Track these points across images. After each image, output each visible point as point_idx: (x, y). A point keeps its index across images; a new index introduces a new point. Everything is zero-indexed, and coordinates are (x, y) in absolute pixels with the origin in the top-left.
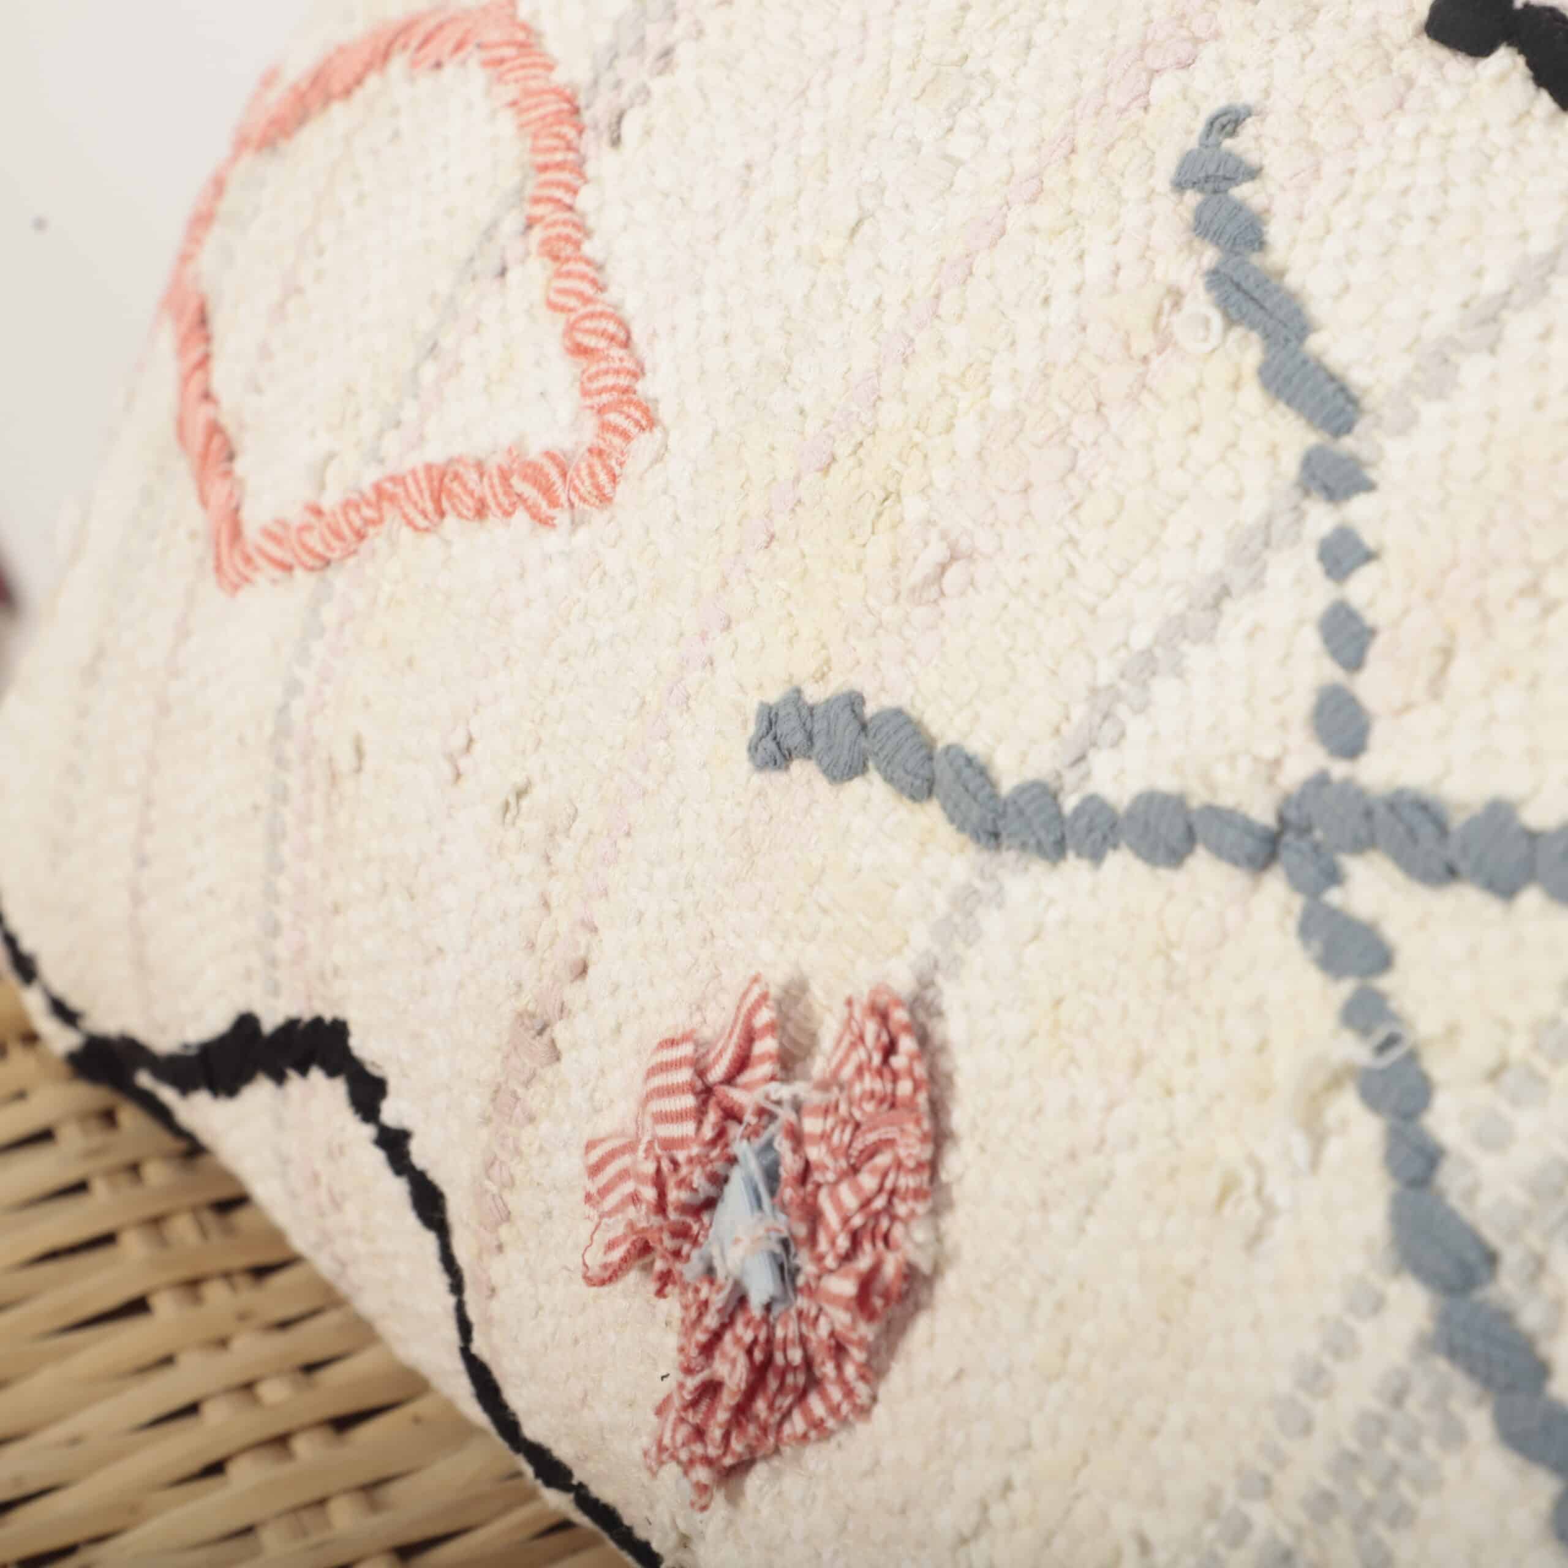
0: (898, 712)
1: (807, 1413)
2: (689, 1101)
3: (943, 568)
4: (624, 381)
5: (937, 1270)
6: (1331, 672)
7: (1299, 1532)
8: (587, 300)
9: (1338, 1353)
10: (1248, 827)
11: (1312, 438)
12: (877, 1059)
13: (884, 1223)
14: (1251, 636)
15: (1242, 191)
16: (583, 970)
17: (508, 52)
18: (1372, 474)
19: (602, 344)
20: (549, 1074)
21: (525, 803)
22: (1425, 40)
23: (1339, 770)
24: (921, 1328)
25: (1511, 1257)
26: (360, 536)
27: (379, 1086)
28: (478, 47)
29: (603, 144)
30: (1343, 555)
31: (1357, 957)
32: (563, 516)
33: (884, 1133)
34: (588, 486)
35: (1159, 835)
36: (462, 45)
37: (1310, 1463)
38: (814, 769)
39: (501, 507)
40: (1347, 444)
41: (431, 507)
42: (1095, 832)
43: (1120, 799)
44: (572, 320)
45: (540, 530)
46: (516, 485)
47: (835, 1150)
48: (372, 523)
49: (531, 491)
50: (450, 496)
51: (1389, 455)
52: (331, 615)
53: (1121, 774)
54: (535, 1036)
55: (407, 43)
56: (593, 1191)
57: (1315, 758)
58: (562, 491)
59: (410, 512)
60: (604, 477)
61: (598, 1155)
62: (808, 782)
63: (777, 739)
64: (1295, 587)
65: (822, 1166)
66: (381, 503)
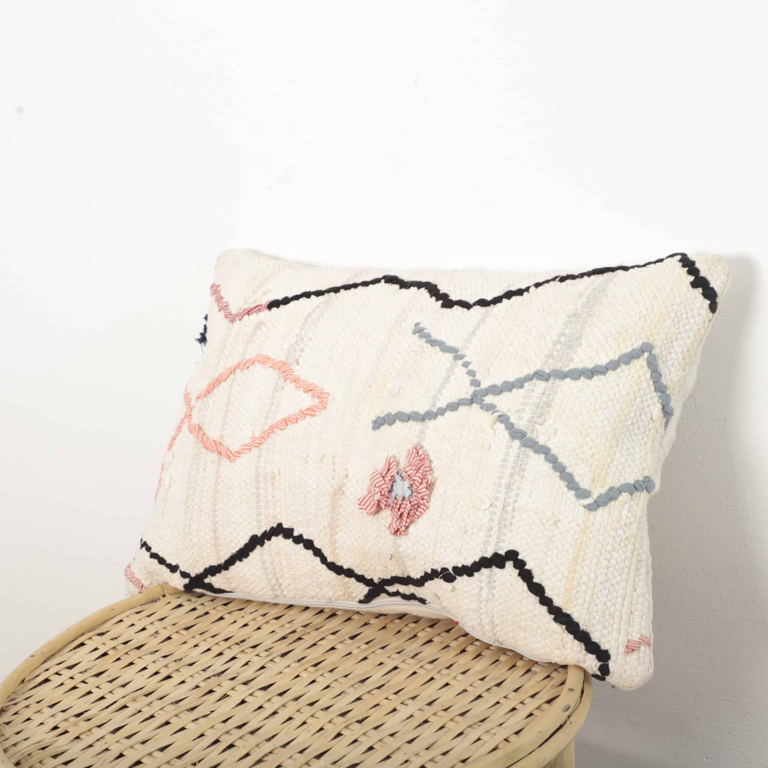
0: (399, 412)
1: (419, 511)
2: (381, 478)
3: (399, 390)
4: (321, 391)
5: (435, 482)
6: (471, 378)
7: (509, 480)
8: (306, 384)
9: (507, 456)
10: (468, 399)
11: (453, 355)
12: (416, 455)
13: (425, 476)
14: (456, 379)
15: (425, 331)
16: (347, 476)
17: (266, 360)
18: (465, 355)
19: (314, 388)
20: (343, 497)
21: (325, 458)
22: (442, 308)
23: (478, 389)
24: (435, 490)
25: (528, 432)
26: (268, 436)
27: (292, 530)
28: (257, 362)
29: (295, 364)
30: (466, 365)
31: (491, 408)
32: (317, 413)
33: (422, 464)
34: (321, 407)
35: (453, 407)
36: (253, 363)
37: (508, 471)
38: (386, 425)
39: (303, 417)
40: (459, 353)
41: (285, 425)
42: (441, 412)
43: (444, 406)
44: (305, 388)
45: (313, 418)
46: (305, 412)
47: (413, 470)
48: (271, 433)
49: (309, 412)
50: (289, 421)
51: (466, 352)
52: (264, 452)
53: (442, 403)
54: (339, 491)
55: (238, 368)
56: (361, 507)
57: (473, 389)
58: (316, 410)
59: (280, 427)
60: (324, 404)
61: (360, 500)
62: (385, 428)
63: (378, 424)
64: (460, 371)
65: (411, 474)
66: (272, 429)
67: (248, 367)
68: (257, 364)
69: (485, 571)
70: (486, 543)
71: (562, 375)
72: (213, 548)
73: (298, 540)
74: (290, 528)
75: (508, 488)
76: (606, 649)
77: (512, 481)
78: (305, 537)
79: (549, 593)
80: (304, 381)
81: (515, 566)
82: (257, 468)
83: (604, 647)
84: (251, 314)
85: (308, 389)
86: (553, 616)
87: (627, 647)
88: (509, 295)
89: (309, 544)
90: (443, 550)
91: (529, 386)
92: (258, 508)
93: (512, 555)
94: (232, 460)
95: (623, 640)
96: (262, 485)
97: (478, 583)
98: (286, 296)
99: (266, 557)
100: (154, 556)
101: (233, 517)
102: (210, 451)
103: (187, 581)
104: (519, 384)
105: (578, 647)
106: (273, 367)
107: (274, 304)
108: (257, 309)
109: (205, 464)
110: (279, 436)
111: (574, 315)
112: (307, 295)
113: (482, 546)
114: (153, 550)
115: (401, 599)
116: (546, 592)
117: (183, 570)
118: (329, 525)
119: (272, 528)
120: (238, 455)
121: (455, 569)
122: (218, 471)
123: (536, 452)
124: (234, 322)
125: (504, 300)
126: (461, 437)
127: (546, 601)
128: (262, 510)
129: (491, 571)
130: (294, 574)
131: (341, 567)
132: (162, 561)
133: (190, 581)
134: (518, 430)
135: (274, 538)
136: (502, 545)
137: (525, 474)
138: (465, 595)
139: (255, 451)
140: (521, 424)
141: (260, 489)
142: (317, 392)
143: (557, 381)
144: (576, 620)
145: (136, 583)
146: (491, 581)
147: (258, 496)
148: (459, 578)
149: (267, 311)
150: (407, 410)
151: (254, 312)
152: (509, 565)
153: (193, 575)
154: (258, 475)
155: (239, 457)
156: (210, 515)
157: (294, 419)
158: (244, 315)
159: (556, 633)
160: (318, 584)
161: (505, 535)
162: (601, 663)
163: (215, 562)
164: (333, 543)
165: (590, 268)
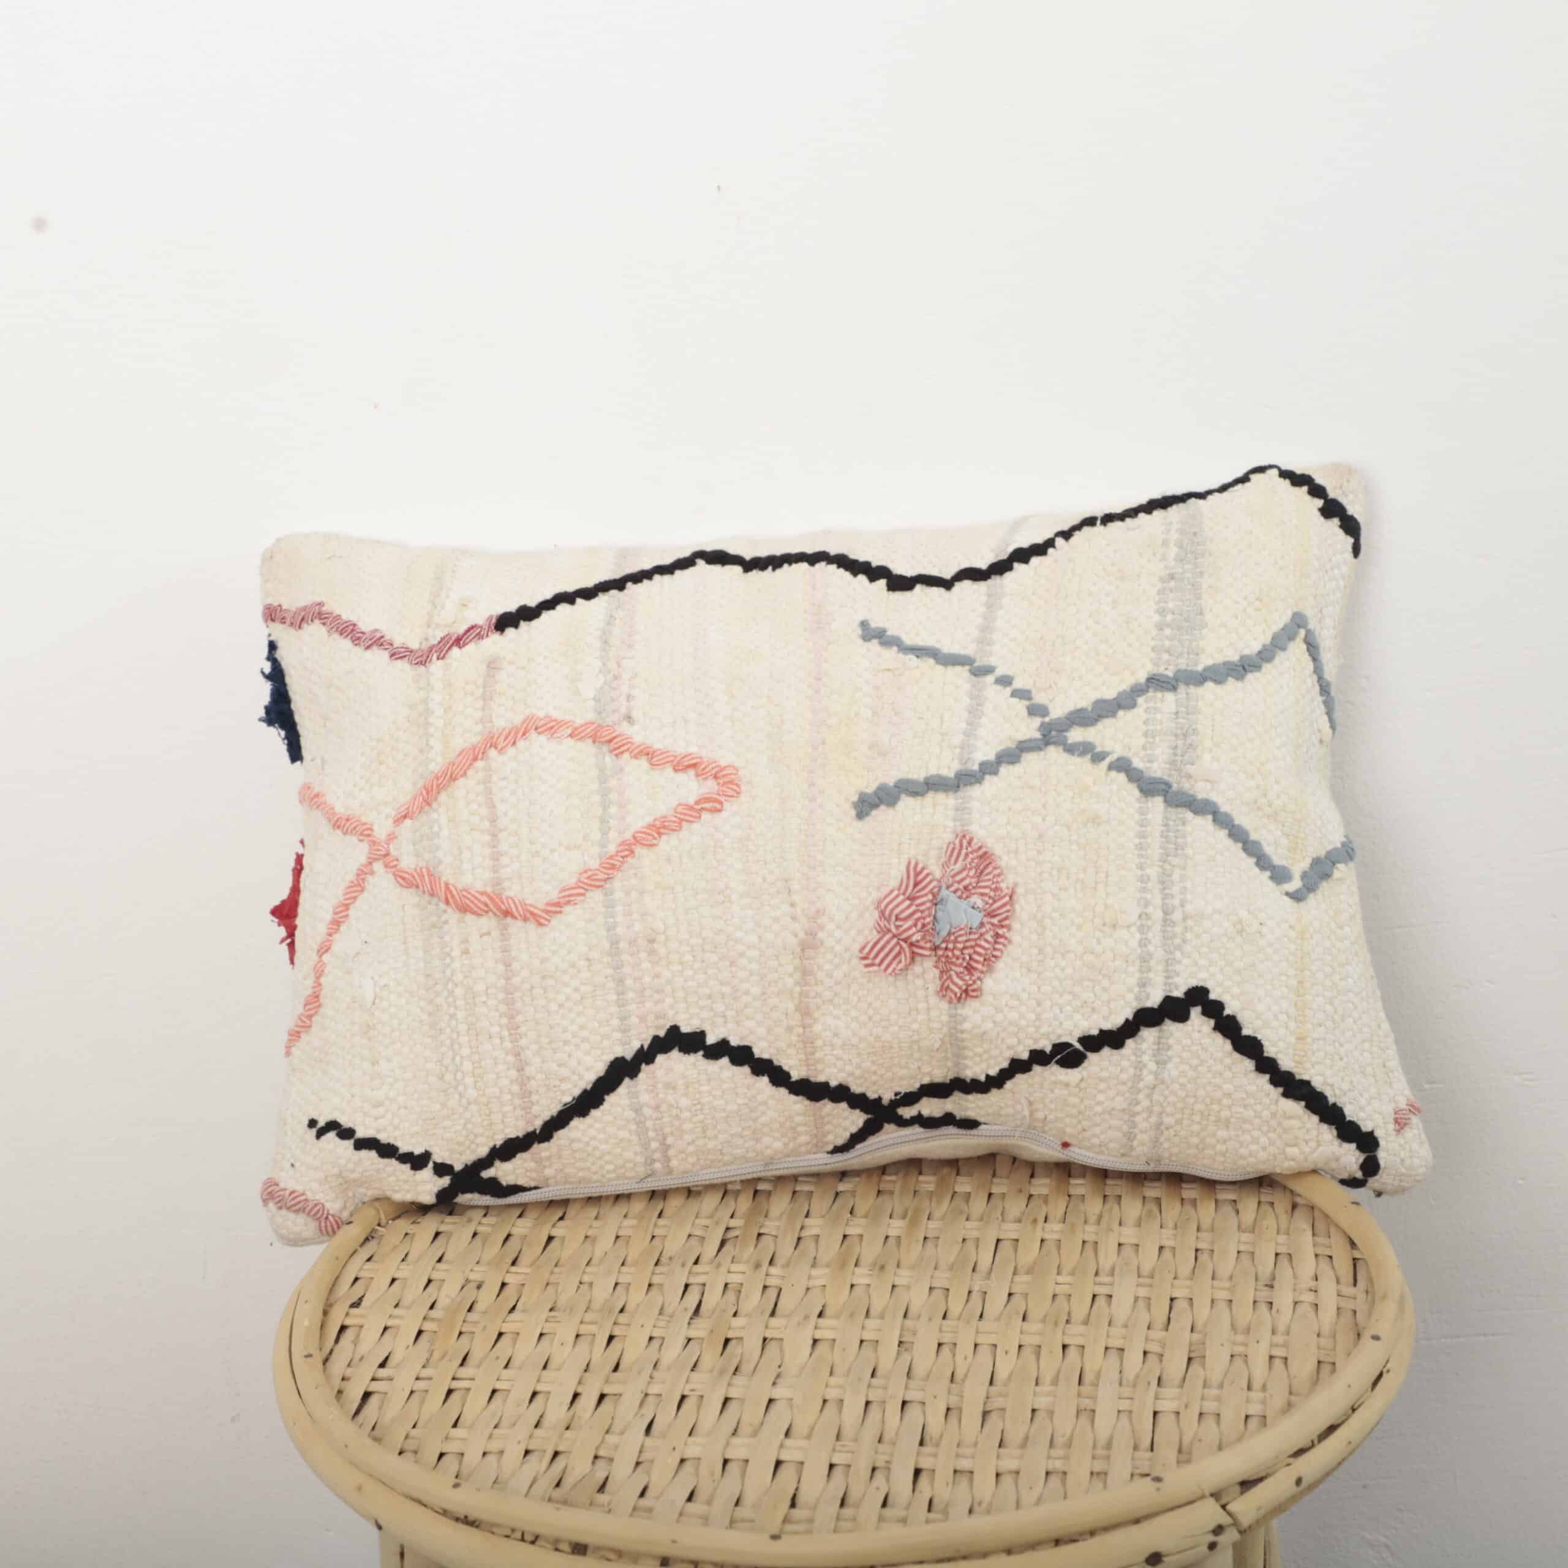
0: (902, 779)
4: (717, 765)
5: (1014, 893)
6: (1026, 703)
7: (1162, 867)
8: (675, 756)
9: (1146, 826)
10: (1035, 740)
11: (967, 668)
13: (998, 885)
14: (994, 709)
15: (887, 634)
17: (553, 724)
18: (993, 665)
19: (697, 760)
20: (822, 950)
22: (892, 592)
23: (1047, 719)
24: (1018, 908)
25: (1173, 780)
26: (622, 863)
27: (702, 1035)
28: (532, 731)
29: (625, 724)
30: (1005, 681)
31: (1084, 749)
32: (726, 805)
33: (985, 864)
34: (730, 793)
35: (1010, 756)
36: (524, 734)
37: (1155, 851)
38: (883, 807)
39: (695, 817)
40: (976, 664)
41: (656, 835)
42: (989, 769)
43: (991, 757)
44: (674, 763)
45: (716, 815)
46: (699, 807)
47: (972, 877)
48: (626, 856)
49: (707, 805)
50: (664, 827)
51: (993, 661)
52: (618, 895)
53: (985, 752)
54: (809, 945)
55: (491, 746)
56: (869, 962)
57: (1037, 721)
58: (722, 799)
59: (649, 843)
60: (734, 787)
61: (867, 950)
62: (882, 814)
63: (865, 806)
64: (996, 696)
65: (970, 884)
66: (628, 849)
67: (514, 743)
68: (533, 735)
69: (1148, 1035)
70: (1143, 984)
71: (1200, 679)
72: (517, 1102)
73: (721, 1050)
74: (698, 1031)
75: (1164, 882)
76: (1369, 1129)
77: (1168, 867)
78: (734, 1042)
79: (1270, 1051)
80: (662, 753)
81: (1206, 1013)
82: (611, 928)
83: (1366, 1126)
84: (465, 645)
85: (686, 763)
86: (1281, 1090)
87: (1396, 1121)
88: (1022, 555)
89: (742, 1056)
90: (1058, 1011)
91: (1146, 701)
92: (621, 1004)
93: (1198, 996)
94: (542, 921)
95: (1389, 1109)
96: (625, 957)
97: (1133, 1058)
98: (522, 603)
99: (645, 1098)
100: (364, 1144)
101: (565, 1031)
102: (474, 913)
103: (446, 1181)
104: (1125, 701)
105: (1328, 1133)
106: (576, 736)
107: (506, 622)
108: (473, 633)
109: (465, 941)
110: (644, 857)
111: (1172, 577)
112: (568, 598)
113: (1136, 989)
114: (361, 1133)
115: (921, 1130)
116: (1265, 1049)
117: (439, 1161)
118: (798, 1009)
119: (656, 1038)
120: (558, 909)
121: (1086, 1040)
122: (505, 950)
123: (1196, 812)
124: (427, 664)
125: (1016, 565)
126: (1044, 806)
127: (1266, 1066)
128: (632, 1007)
129: (1160, 1031)
130: (702, 1122)
131: (826, 1085)
132: (387, 1151)
133: (452, 1180)
134: (1154, 778)
135: (660, 1058)
136: (1177, 980)
137: (1189, 851)
138: (1102, 1086)
139: (595, 897)
140: (1157, 769)
141: (622, 966)
142: (711, 767)
143: (1192, 689)
144: (1319, 1090)
145: (313, 1213)
146: (1161, 1047)
147: (621, 981)
148: (1092, 1057)
149: (496, 637)
150: (919, 775)
151: (471, 641)
152: (1196, 1012)
153: (458, 1167)
154: (615, 943)
155: (560, 912)
156: (501, 1038)
157: (674, 822)
158: (449, 648)
159: (1290, 1118)
160: (754, 1132)
161: (1179, 962)
162: (1366, 1155)
163: (516, 1129)
164: (808, 1043)
165: (1143, 500)
